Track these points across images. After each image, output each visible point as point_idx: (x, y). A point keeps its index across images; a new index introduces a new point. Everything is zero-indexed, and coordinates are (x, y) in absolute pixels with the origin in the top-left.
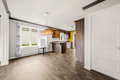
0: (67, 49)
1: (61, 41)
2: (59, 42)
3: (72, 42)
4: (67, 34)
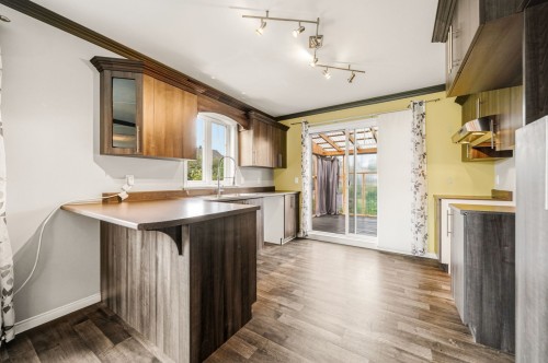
0: (267, 244)
1: (213, 184)
2: (195, 194)
3: (298, 195)
4: (266, 135)
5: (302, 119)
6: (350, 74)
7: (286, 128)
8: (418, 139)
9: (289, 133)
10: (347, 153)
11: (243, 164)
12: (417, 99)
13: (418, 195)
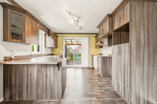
5: (63, 35)
6: (80, 28)
7: (58, 37)
8: (89, 43)
9: (58, 38)
10: (74, 44)
11: (46, 47)
12: (89, 35)
13: (89, 55)
